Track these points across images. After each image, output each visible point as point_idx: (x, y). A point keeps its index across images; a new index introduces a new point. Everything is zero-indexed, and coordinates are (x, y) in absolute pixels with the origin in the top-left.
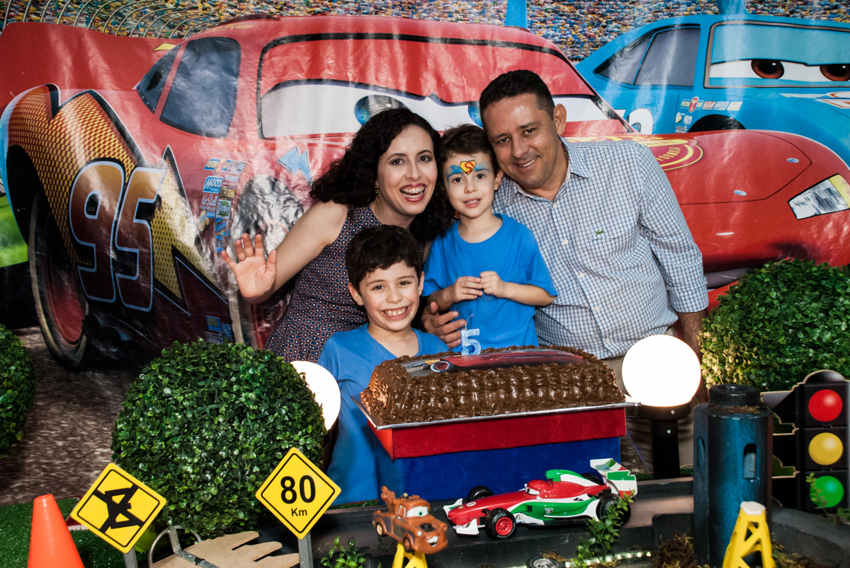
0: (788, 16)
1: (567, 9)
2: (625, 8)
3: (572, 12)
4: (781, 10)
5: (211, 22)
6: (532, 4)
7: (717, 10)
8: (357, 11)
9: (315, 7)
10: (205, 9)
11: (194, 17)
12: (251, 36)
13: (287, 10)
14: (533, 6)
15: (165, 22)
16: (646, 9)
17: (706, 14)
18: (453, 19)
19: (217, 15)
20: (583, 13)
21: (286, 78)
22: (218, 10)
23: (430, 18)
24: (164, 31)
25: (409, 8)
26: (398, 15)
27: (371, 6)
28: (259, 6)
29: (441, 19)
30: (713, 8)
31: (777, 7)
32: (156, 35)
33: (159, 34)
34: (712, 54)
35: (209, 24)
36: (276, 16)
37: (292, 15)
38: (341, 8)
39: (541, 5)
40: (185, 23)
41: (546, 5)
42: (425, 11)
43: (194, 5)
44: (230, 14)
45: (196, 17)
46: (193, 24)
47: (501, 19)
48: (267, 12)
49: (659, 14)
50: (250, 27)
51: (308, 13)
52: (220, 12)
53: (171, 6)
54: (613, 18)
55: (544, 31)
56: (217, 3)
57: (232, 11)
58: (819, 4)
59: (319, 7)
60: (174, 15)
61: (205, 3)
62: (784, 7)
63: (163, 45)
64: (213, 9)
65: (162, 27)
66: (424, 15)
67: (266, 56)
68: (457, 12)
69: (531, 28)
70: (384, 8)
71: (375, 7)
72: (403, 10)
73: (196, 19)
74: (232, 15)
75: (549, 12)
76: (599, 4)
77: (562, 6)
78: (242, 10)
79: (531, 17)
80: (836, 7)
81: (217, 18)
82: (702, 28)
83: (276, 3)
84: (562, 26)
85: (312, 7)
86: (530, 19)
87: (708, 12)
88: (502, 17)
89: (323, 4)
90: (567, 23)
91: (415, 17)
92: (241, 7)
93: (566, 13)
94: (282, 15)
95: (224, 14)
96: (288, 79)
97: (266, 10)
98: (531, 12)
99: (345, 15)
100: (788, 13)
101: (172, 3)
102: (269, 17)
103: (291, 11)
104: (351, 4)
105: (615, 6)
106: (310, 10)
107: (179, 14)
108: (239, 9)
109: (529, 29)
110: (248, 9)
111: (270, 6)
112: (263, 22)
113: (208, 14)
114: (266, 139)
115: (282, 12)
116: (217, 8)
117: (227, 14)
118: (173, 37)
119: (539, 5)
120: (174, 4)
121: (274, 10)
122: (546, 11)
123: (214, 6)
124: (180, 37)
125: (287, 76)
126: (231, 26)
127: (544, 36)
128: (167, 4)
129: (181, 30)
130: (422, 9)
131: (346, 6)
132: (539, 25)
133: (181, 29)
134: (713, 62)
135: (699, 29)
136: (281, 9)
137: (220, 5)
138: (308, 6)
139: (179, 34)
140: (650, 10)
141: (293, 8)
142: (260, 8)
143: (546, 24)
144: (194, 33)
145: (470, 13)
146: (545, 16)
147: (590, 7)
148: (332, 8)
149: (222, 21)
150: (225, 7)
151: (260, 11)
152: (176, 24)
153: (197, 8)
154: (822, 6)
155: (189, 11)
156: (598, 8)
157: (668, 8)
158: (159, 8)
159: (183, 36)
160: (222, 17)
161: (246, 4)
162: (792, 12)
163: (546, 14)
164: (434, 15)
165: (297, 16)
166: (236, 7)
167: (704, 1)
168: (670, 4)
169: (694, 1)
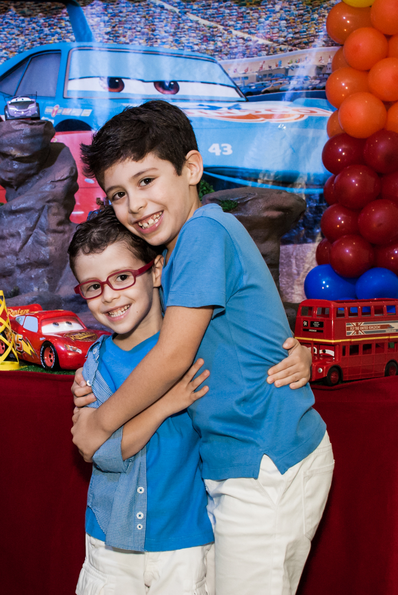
0: (127, 43)
2: (12, 39)
4: (123, 39)
7: (74, 39)
16: (27, 39)
17: (65, 42)
30: (71, 37)
31: (119, 37)
34: (69, 72)
49: (35, 43)
54: (4, 47)
58: (151, 34)
62: (125, 36)
82: (63, 52)
87: (67, 40)
105: (5, 39)
134: (71, 78)
135: (60, 53)
140: (29, 40)
157: (40, 38)
162: (131, 41)
167: (65, 32)
168: (42, 35)
169: (57, 33)
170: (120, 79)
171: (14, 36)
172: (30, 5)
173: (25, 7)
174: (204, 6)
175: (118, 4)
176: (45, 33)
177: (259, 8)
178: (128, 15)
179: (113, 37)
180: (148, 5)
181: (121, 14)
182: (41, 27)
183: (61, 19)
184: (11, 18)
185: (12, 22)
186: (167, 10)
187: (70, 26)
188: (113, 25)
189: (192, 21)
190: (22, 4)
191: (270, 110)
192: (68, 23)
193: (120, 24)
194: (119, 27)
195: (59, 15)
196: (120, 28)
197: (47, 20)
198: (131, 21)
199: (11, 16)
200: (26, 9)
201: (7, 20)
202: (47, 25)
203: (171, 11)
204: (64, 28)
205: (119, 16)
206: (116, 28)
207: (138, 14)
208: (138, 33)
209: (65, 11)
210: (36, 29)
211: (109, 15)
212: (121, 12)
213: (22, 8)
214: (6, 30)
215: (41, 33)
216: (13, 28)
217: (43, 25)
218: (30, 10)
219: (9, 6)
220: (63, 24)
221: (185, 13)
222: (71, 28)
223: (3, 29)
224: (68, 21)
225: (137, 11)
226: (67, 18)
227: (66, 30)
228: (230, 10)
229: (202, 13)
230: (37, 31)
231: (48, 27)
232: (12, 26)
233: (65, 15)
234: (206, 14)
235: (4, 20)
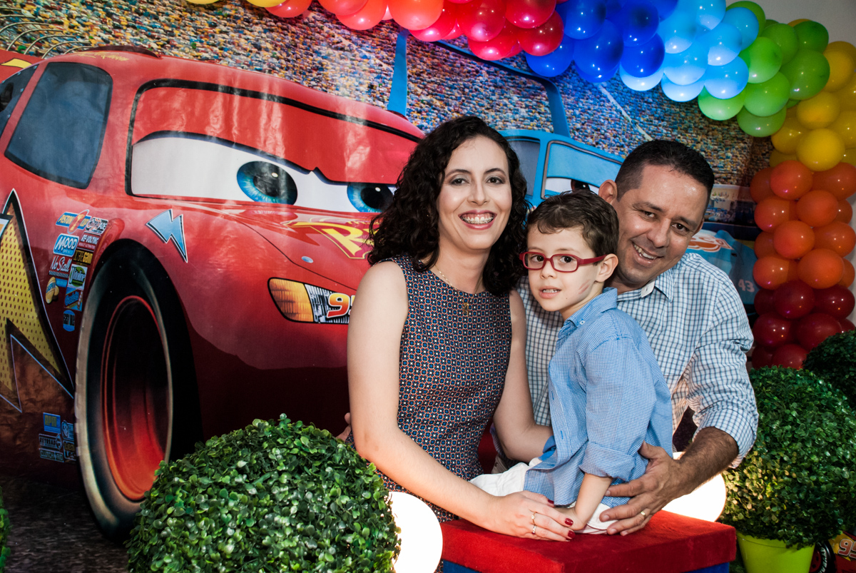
0: (594, 146)
1: (438, 103)
2: (481, 112)
3: (442, 107)
4: (590, 140)
5: (79, 44)
6: (412, 92)
7: (553, 129)
8: (248, 65)
9: (202, 51)
10: (72, 27)
11: (57, 34)
12: (126, 71)
13: (171, 48)
14: (412, 95)
15: (20, 33)
16: (497, 117)
17: (545, 131)
18: (340, 93)
19: (87, 37)
20: (450, 111)
21: (164, 127)
22: (88, 32)
23: (318, 88)
24: (17, 43)
25: (300, 73)
26: (291, 78)
27: (264, 63)
28: (138, 38)
29: (328, 90)
30: (549, 127)
32: (6, 47)
33: (10, 45)
34: (548, 167)
35: (77, 47)
36: (156, 53)
37: (176, 56)
38: (232, 58)
39: (419, 95)
40: (46, 39)
41: (422, 96)
42: (314, 80)
43: (58, 19)
44: (102, 39)
45: (60, 34)
46: (55, 42)
47: (384, 102)
48: (147, 46)
49: (508, 124)
50: (125, 59)
51: (194, 56)
52: (91, 34)
53: (29, 14)
55: (419, 122)
56: (87, 24)
57: (106, 36)
58: (614, 141)
59: (207, 52)
60: (32, 26)
61: (72, 20)
62: (592, 138)
63: (15, 60)
64: (82, 29)
65: (15, 37)
66: (313, 83)
67: (143, 96)
68: (345, 87)
69: (409, 116)
70: (277, 68)
71: (269, 66)
72: (295, 74)
73: (59, 37)
74: (105, 40)
75: (424, 104)
76: (462, 104)
77: (435, 100)
78: (117, 37)
79: (410, 105)
80: (622, 146)
81: (87, 41)
82: (541, 142)
83: (158, 39)
84: (434, 119)
85: (198, 51)
86: (409, 107)
87: (547, 130)
88: (386, 100)
89: (212, 50)
90: (438, 117)
91: (305, 83)
92: (117, 34)
93: (437, 108)
94: (164, 54)
95: (96, 38)
96: (166, 129)
97: (146, 44)
98: (410, 101)
99: (235, 67)
100: (594, 143)
101: (30, 11)
102: (147, 52)
103: (175, 51)
104: (243, 57)
105: (474, 109)
106: (196, 54)
107: (39, 27)
108: (114, 36)
109: (407, 117)
110: (125, 38)
111: (151, 40)
112: (139, 57)
113: (76, 34)
114: (135, 196)
115: (165, 51)
116: (87, 29)
117: (99, 39)
118: (29, 53)
119: (417, 95)
120: (33, 12)
121: (155, 46)
122: (422, 102)
123: (84, 26)
124: (38, 54)
125: (165, 125)
126: (103, 54)
127: (418, 127)
128: (23, 11)
129: (40, 47)
130: (311, 76)
131: (237, 58)
132: (415, 114)
133: (39, 44)
134: (549, 175)
135: (539, 144)
136: (163, 46)
137: (92, 26)
138: (194, 49)
139: (37, 51)
140: (501, 118)
141: (178, 48)
142: (140, 41)
143: (422, 115)
144: (57, 54)
145: (357, 90)
146: (421, 107)
147: (456, 105)
148: (223, 56)
149: (93, 46)
150: (98, 30)
151: (138, 43)
152: (33, 38)
153: (61, 23)
154: (616, 143)
155: (52, 26)
156: (461, 108)
158: (12, 13)
159: (42, 54)
160: (93, 41)
161: (122, 31)
162: (597, 143)
163: (422, 105)
164: (322, 86)
165: (182, 58)
166: (110, 33)
167: (544, 119)
168: (517, 116)
169: (536, 118)
170: (587, 184)
171: (483, 109)
172: (504, 75)
173: (498, 76)
174: (647, 121)
175: (587, 99)
176: (522, 114)
177: (687, 135)
178: (594, 114)
179: (582, 135)
180: (611, 107)
181: (589, 111)
182: (515, 106)
183: (540, 102)
184: (481, 85)
185: (482, 90)
186: (623, 116)
187: (549, 114)
188: (583, 122)
189: (640, 134)
190: (496, 72)
191: (702, 239)
192: (547, 109)
193: (588, 122)
194: (587, 125)
195: (538, 97)
196: (589, 127)
197: (524, 99)
198: (596, 121)
199: (481, 82)
200: (498, 79)
201: (477, 87)
202: (524, 106)
203: (626, 119)
204: (543, 114)
205: (588, 113)
206: (585, 126)
207: (602, 115)
208: (602, 136)
209: (544, 93)
210: (509, 106)
211: (580, 109)
212: (589, 109)
213: (495, 76)
214: (476, 98)
215: (516, 113)
216: (483, 99)
217: (517, 103)
218: (502, 81)
219: (481, 69)
220: (543, 109)
221: (636, 123)
222: (550, 116)
223: (473, 96)
224: (547, 107)
225: (602, 112)
226: (547, 103)
227: (545, 117)
228: (667, 130)
229: (647, 127)
230: (510, 109)
231: (525, 108)
232: (482, 96)
233: (544, 98)
234: (649, 130)
235: (473, 85)
